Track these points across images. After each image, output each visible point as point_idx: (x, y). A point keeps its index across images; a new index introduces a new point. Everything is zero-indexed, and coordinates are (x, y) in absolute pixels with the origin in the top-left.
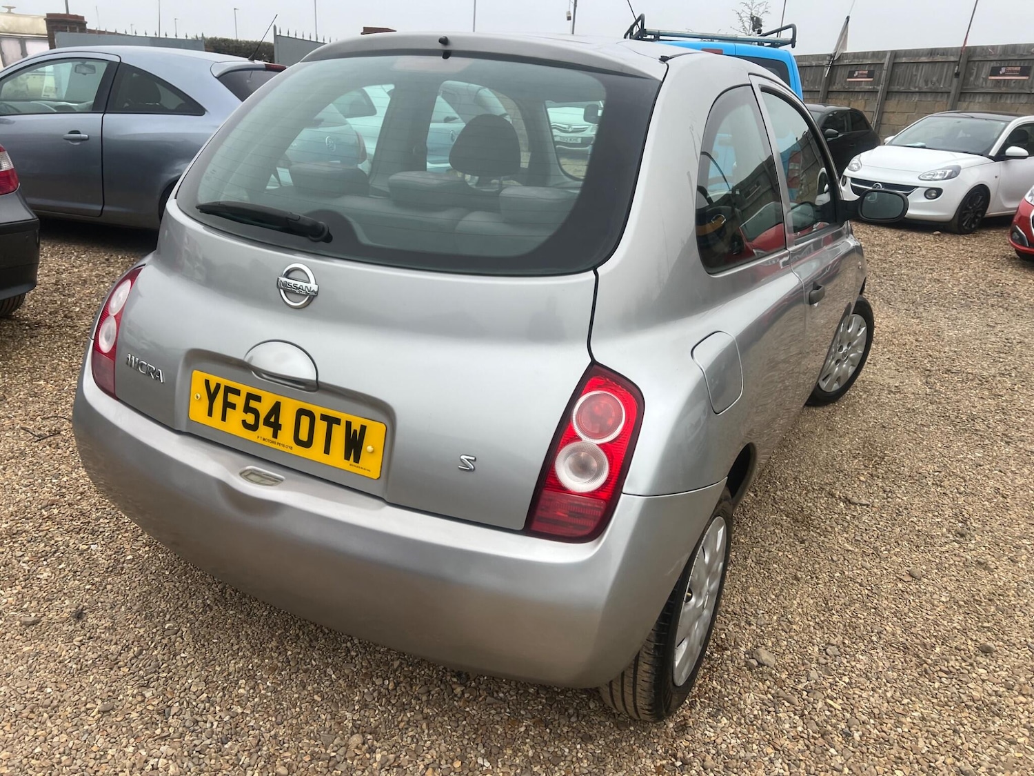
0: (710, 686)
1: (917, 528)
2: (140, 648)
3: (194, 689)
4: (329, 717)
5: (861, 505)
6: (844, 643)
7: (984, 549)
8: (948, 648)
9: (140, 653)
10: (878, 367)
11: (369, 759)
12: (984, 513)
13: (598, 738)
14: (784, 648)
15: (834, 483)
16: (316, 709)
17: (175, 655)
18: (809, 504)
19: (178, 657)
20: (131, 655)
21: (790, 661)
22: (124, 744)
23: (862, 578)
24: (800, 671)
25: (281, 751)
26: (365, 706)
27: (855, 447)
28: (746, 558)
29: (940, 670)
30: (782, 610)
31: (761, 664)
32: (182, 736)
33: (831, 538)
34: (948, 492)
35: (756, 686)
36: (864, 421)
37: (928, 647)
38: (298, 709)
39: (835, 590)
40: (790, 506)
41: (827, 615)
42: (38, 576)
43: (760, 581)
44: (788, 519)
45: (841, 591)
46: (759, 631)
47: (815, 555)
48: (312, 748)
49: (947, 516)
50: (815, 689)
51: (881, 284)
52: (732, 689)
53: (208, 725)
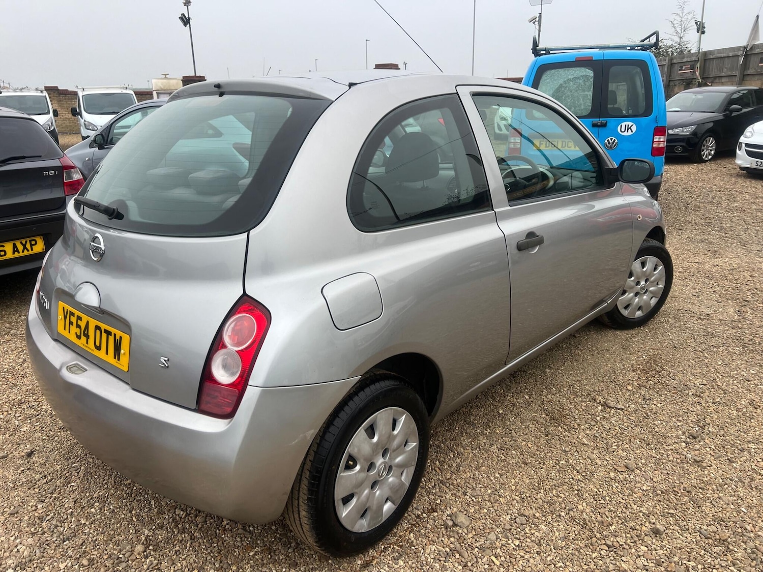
0: (406, 538)
1: (657, 429)
2: (52, 478)
3: (66, 506)
4: (134, 532)
5: (617, 409)
6: (534, 515)
7: (708, 449)
8: (624, 527)
9: (51, 480)
10: (700, 298)
11: (143, 562)
12: (727, 420)
13: (301, 565)
14: (482, 515)
15: (603, 390)
16: (130, 526)
17: (68, 484)
18: (571, 406)
19: (69, 485)
20: (45, 481)
21: (481, 525)
22: (11, 535)
23: (582, 466)
24: (485, 533)
25: (93, 551)
26: (161, 527)
27: (639, 363)
28: (492, 445)
29: (604, 544)
30: (498, 486)
31: (455, 525)
32: (43, 533)
33: (574, 433)
34: (703, 401)
35: (442, 540)
36: (659, 342)
37: (605, 525)
38: (118, 525)
39: (553, 474)
40: (554, 407)
41: (534, 493)
42: (21, 429)
43: (494, 463)
44: (547, 417)
45: (557, 475)
46: (470, 500)
47: (553, 446)
48: (112, 551)
49: (689, 421)
50: (487, 548)
51: (745, 231)
52: (422, 541)
53: (62, 529)
